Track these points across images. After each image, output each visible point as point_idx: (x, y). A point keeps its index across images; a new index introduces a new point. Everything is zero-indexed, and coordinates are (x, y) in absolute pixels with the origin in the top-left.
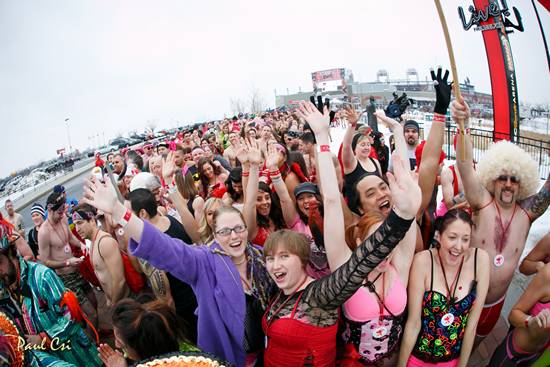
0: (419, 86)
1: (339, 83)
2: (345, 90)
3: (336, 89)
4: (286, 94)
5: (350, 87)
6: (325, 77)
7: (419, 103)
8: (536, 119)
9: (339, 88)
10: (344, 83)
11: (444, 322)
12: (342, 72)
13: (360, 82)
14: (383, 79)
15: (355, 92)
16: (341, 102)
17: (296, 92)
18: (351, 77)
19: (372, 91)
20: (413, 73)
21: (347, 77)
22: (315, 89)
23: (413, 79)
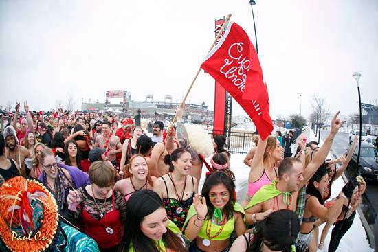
0: (171, 106)
1: (122, 100)
2: (124, 105)
3: (119, 104)
4: (88, 102)
5: (128, 103)
6: (114, 95)
7: (170, 116)
8: (247, 124)
9: (121, 103)
10: (124, 100)
11: (177, 212)
12: (125, 93)
13: (135, 101)
14: (149, 100)
15: (130, 107)
16: (121, 112)
17: (94, 103)
18: (130, 97)
19: (141, 107)
20: (169, 98)
21: (127, 97)
22: (107, 102)
23: (168, 101)
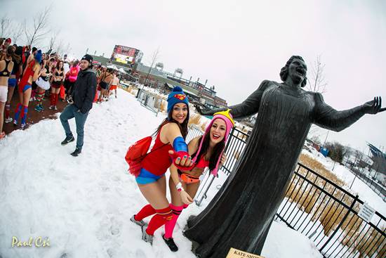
0: (180, 81)
1: (131, 59)
2: (132, 66)
3: (125, 62)
5: (136, 65)
6: (123, 51)
9: (129, 62)
10: (134, 60)
12: (136, 52)
13: (144, 64)
14: (159, 69)
15: (138, 69)
16: (126, 73)
17: (99, 56)
18: (140, 58)
20: (180, 72)
21: (137, 58)
22: (112, 57)
23: (178, 75)
